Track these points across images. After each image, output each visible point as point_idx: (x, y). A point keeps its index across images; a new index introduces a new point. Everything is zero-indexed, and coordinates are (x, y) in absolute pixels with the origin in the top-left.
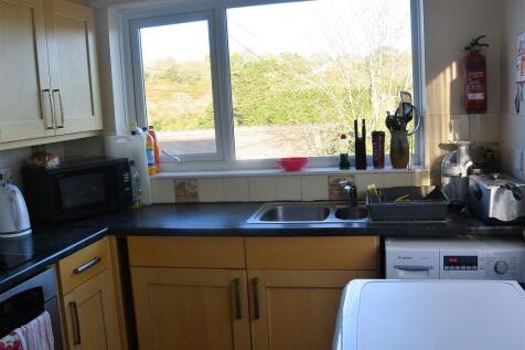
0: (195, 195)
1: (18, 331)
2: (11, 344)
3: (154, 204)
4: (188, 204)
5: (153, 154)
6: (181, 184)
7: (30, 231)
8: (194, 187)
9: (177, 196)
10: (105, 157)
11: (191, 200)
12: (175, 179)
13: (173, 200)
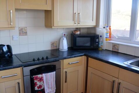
0: (118, 50)
1: (44, 74)
2: (40, 77)
3: (106, 50)
4: (116, 52)
5: (108, 34)
6: (114, 45)
7: (67, 50)
8: (118, 47)
9: (113, 49)
10: (95, 33)
11: (117, 51)
12: (113, 43)
13: (111, 50)
